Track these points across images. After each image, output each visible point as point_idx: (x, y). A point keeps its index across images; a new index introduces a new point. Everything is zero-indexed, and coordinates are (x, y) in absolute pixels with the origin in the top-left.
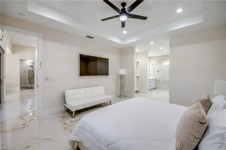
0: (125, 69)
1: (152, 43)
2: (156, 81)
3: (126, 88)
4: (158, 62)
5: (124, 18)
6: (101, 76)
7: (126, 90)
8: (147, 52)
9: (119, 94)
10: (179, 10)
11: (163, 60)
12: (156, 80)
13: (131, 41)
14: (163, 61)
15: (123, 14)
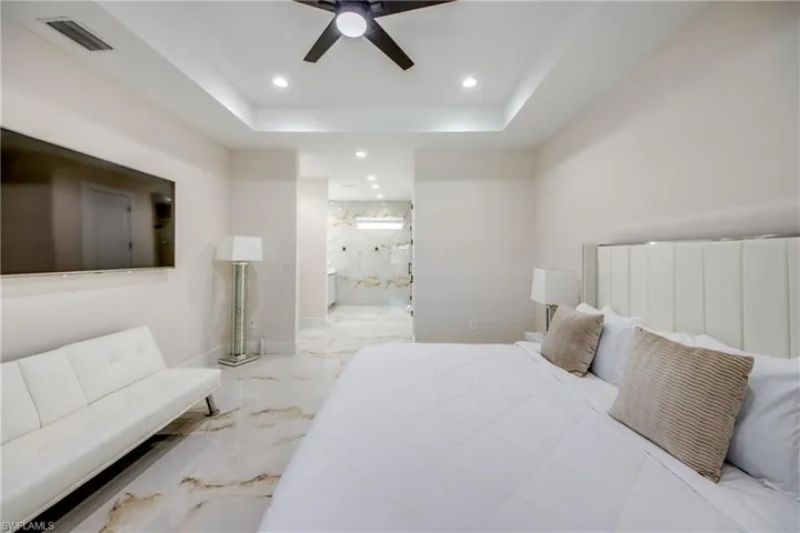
0: (259, 239)
1: (361, 154)
2: (336, 279)
3: (256, 319)
4: (344, 218)
6: (130, 271)
7: (254, 326)
8: (324, 182)
9: (218, 349)
10: (469, 83)
11: (356, 215)
12: (338, 279)
13: (294, 126)
14: (358, 219)
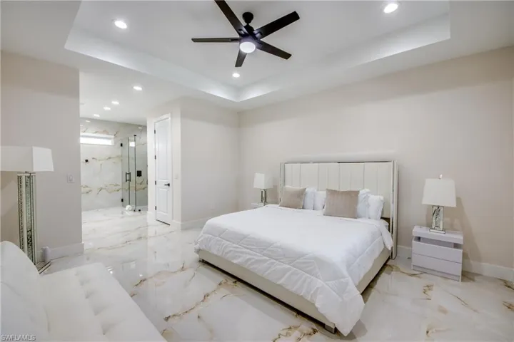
5: (248, 47)
15: (248, 39)
